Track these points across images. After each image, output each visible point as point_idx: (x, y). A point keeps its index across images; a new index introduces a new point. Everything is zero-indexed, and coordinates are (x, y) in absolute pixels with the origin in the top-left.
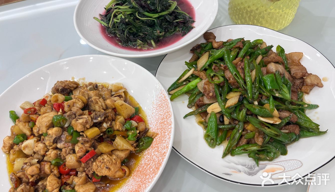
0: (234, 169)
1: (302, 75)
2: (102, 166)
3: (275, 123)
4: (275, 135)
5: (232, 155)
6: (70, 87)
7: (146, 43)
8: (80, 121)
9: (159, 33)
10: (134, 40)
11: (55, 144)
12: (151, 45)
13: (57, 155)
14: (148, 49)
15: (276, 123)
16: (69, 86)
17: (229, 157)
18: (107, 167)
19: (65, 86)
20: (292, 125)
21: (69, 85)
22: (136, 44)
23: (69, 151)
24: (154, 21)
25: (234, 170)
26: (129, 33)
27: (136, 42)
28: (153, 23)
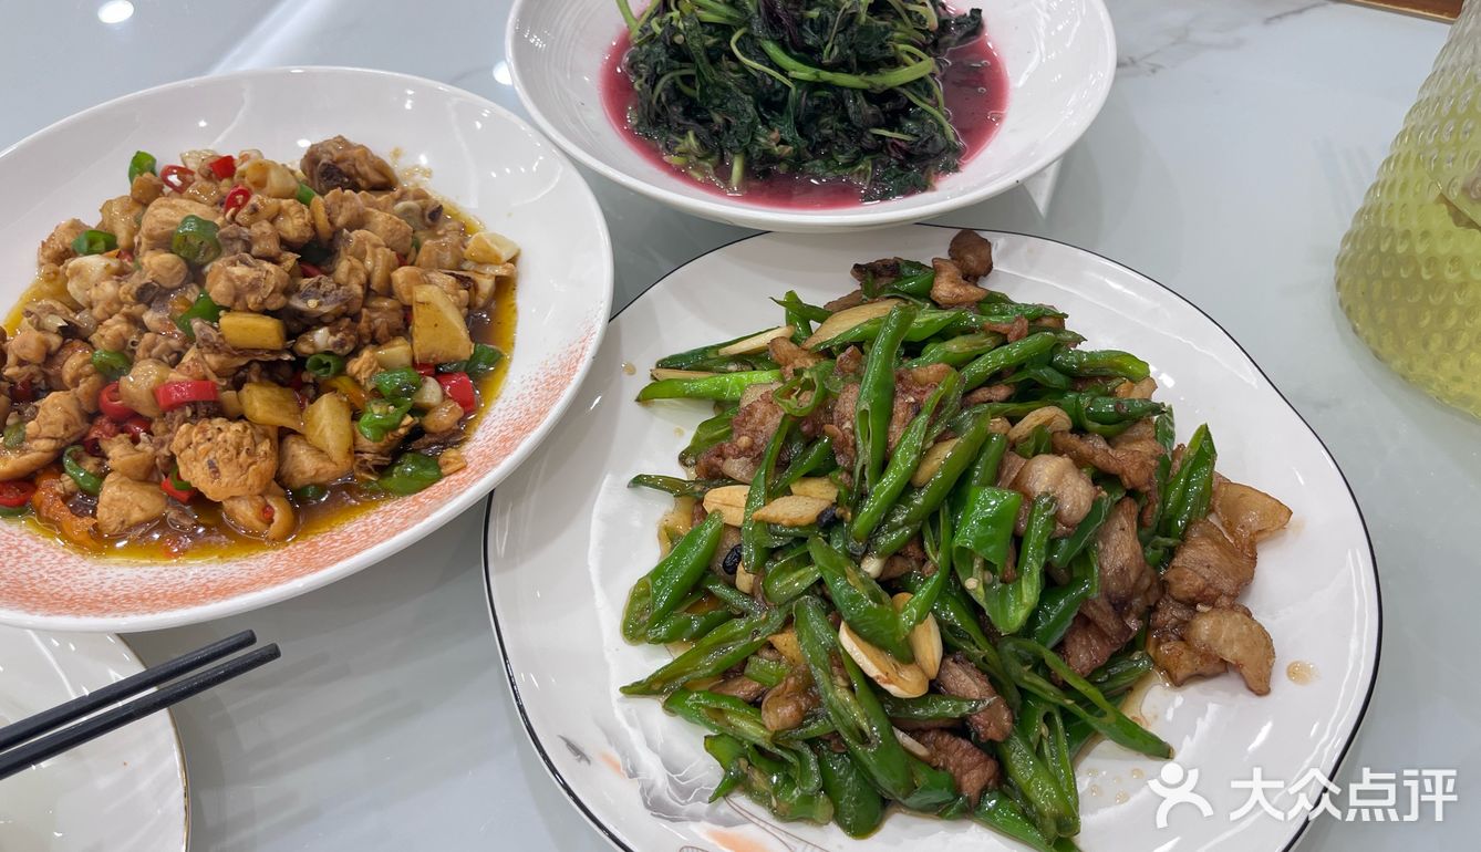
0: (623, 754)
1: (1200, 592)
2: (201, 447)
3: (885, 682)
4: (857, 733)
5: (669, 707)
6: (358, 174)
7: (715, 159)
8: (239, 270)
9: (774, 144)
10: (679, 124)
11: (141, 307)
12: (724, 173)
13: (125, 342)
14: (708, 186)
15: (886, 686)
16: (354, 166)
17: (653, 708)
18: (215, 461)
19: (343, 160)
20: (965, 744)
21: (357, 164)
22: (679, 143)
23: (163, 351)
24: (789, 89)
25: (617, 757)
26: (676, 93)
27: (683, 138)
28: (781, 96)
